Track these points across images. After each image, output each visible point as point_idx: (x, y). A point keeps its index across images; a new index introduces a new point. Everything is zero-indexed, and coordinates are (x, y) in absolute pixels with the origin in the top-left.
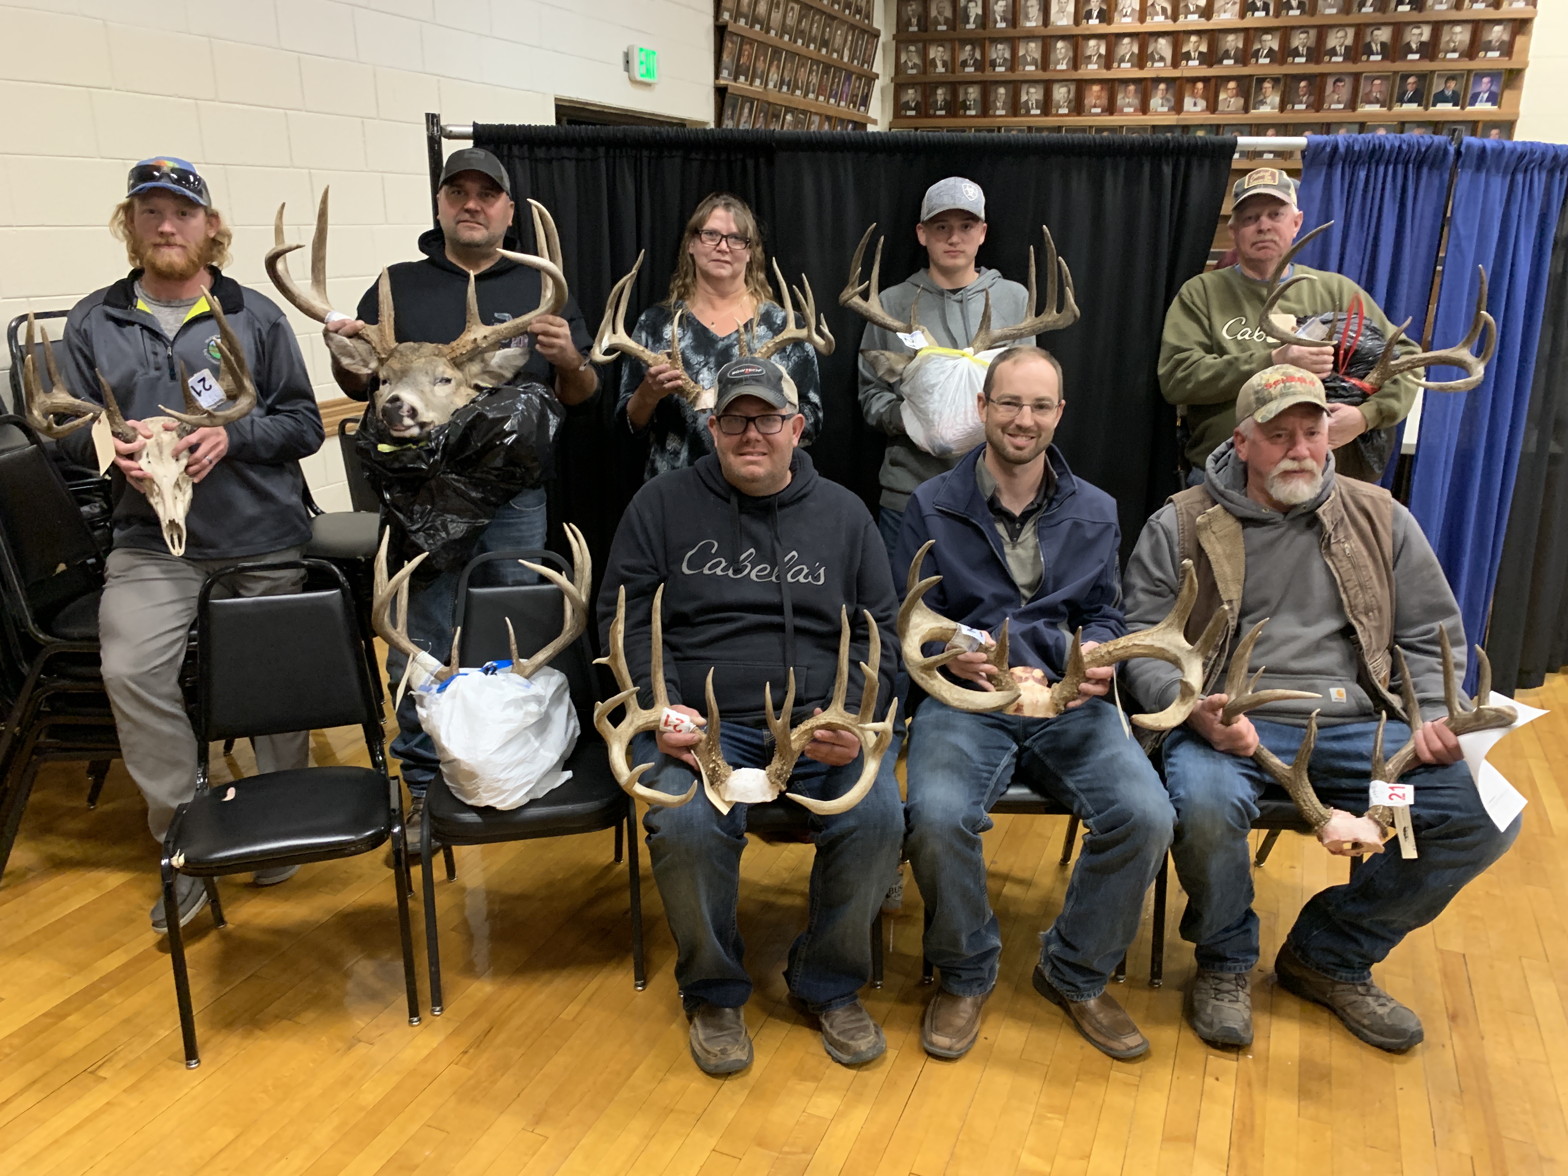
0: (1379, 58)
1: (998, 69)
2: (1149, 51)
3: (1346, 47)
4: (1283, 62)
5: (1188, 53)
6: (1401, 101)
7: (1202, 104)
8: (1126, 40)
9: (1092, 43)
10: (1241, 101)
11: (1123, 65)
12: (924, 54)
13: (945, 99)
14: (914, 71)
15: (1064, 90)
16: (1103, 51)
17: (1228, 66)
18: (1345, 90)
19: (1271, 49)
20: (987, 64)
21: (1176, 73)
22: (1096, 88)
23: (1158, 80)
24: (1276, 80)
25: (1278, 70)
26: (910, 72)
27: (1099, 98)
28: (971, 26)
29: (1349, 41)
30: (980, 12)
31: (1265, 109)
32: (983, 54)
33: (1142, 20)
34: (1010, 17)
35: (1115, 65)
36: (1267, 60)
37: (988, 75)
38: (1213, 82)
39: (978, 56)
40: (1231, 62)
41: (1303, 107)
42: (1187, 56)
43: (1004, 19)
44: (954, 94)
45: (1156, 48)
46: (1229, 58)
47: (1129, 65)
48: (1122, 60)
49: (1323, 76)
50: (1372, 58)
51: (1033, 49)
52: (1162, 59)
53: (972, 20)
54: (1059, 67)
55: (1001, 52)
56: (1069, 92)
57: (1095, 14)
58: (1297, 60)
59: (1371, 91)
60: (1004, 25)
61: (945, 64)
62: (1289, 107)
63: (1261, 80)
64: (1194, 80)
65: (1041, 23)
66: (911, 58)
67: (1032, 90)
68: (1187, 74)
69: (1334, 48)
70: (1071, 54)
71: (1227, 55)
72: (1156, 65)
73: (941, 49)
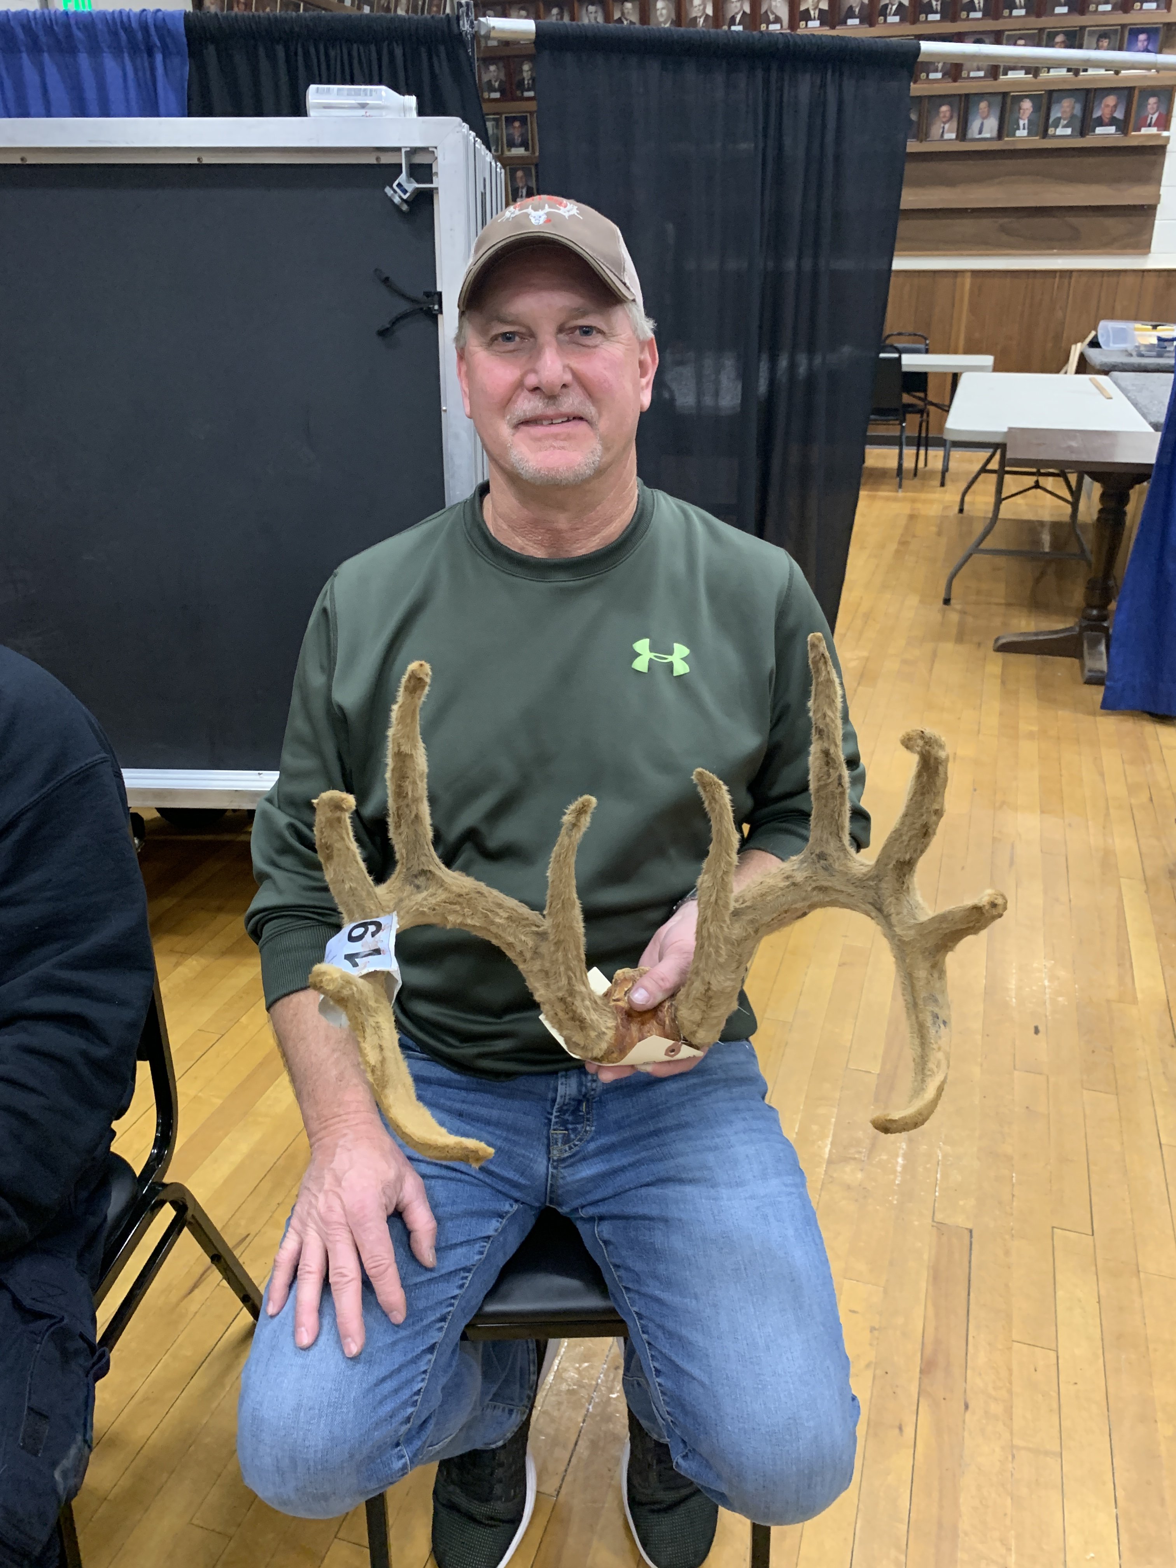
19: (900, 4)
46: (853, 16)
62: (923, 76)
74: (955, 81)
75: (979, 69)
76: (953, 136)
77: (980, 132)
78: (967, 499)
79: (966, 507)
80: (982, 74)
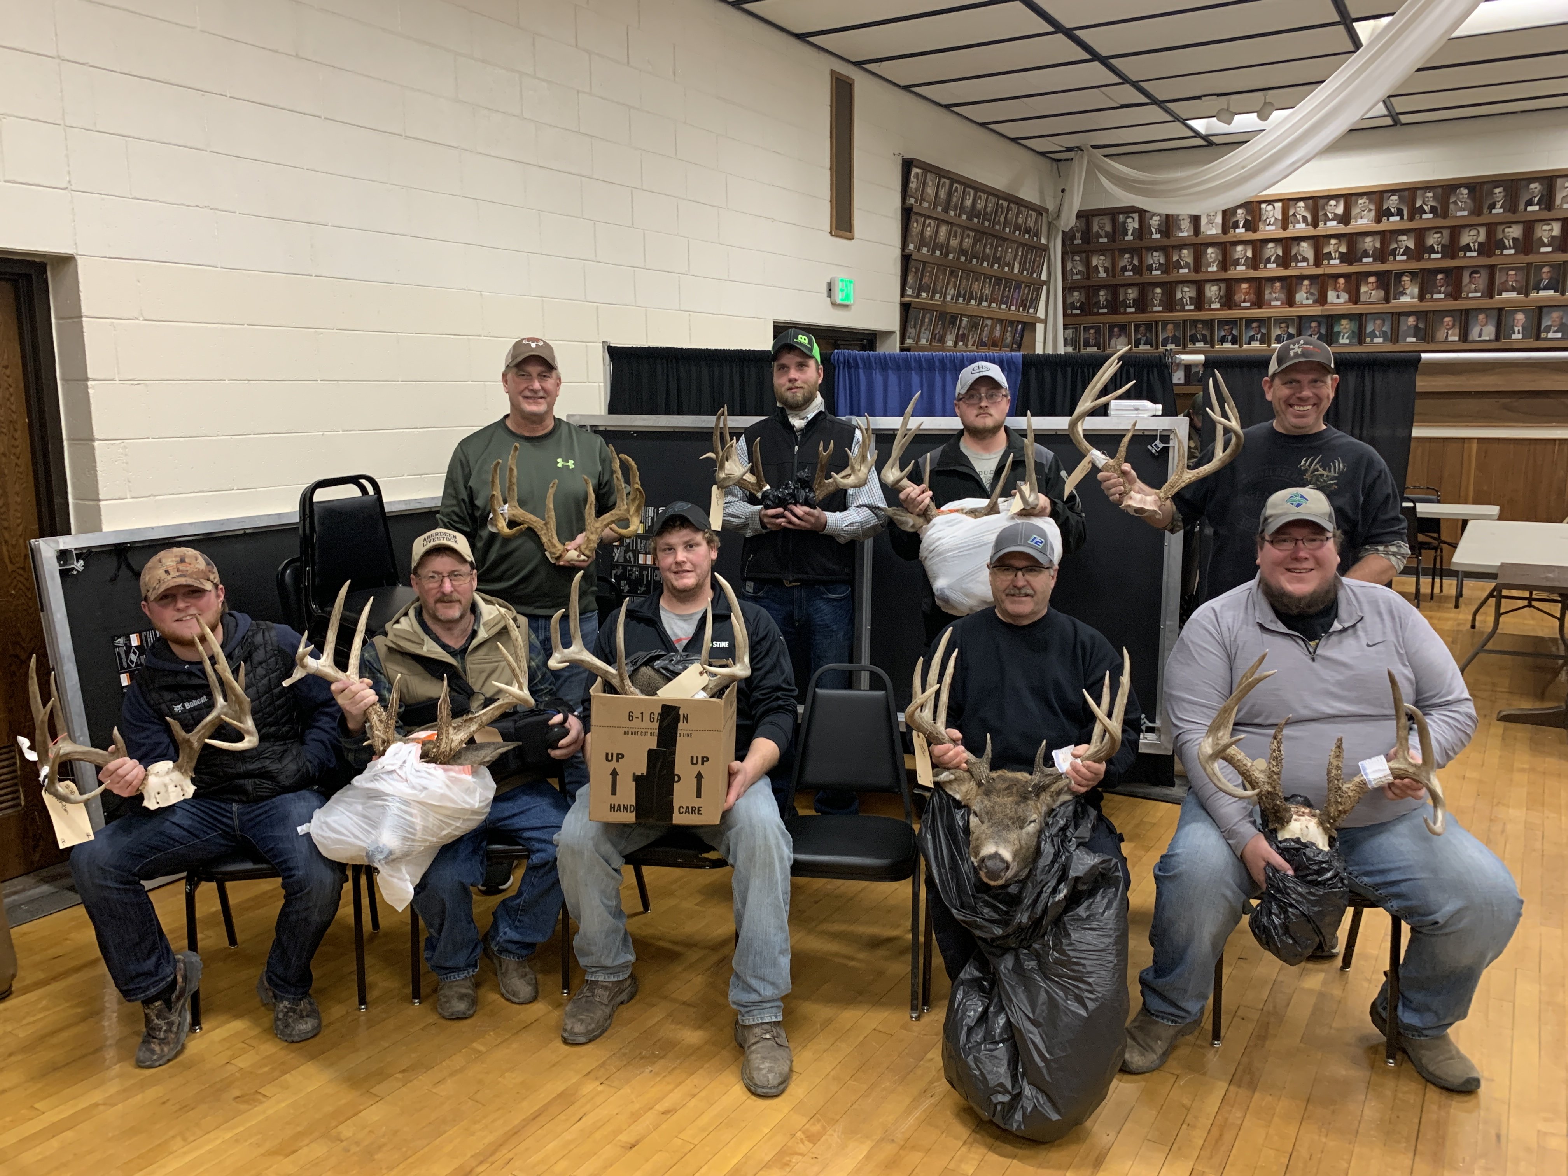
0: (1512, 251)
1: (1154, 272)
2: (1293, 253)
3: (1480, 244)
4: (1419, 258)
5: (1330, 253)
6: (1538, 289)
7: (1344, 297)
8: (1271, 245)
9: (1239, 248)
10: (1382, 293)
11: (1269, 266)
12: (1087, 263)
13: (1106, 300)
14: (1079, 277)
15: (1215, 288)
16: (1250, 254)
17: (1368, 264)
18: (1481, 280)
19: (1407, 247)
20: (1144, 269)
21: (1319, 271)
22: (1245, 286)
23: (1302, 278)
24: (1413, 274)
25: (1415, 266)
26: (1075, 277)
27: (1247, 293)
28: (1130, 237)
29: (1482, 238)
30: (1137, 226)
31: (1405, 299)
32: (1141, 261)
33: (1285, 227)
34: (1164, 229)
35: (1262, 266)
36: (1405, 258)
37: (1146, 278)
38: (1354, 277)
39: (1136, 262)
40: (1371, 260)
41: (1442, 296)
42: (1329, 256)
43: (1159, 231)
44: (1115, 296)
45: (1298, 251)
46: (1367, 256)
47: (1274, 265)
48: (1268, 261)
49: (1460, 269)
50: (1506, 252)
51: (1187, 255)
52: (1305, 259)
53: (1130, 232)
54: (1210, 269)
55: (1155, 258)
56: (1220, 289)
57: (1241, 224)
58: (1433, 256)
59: (1507, 281)
60: (1159, 236)
61: (1106, 270)
62: (1428, 296)
63: (1399, 275)
64: (1336, 276)
65: (1192, 233)
66: (1077, 266)
67: (1186, 289)
68: (1329, 271)
69: (1468, 245)
70: (1220, 258)
71: (1366, 254)
72: (1300, 264)
73: (1102, 258)
74: (1456, 299)
75: (1476, 291)
76: (1457, 338)
77: (1480, 336)
78: (1478, 618)
79: (1477, 624)
80: (1479, 295)
